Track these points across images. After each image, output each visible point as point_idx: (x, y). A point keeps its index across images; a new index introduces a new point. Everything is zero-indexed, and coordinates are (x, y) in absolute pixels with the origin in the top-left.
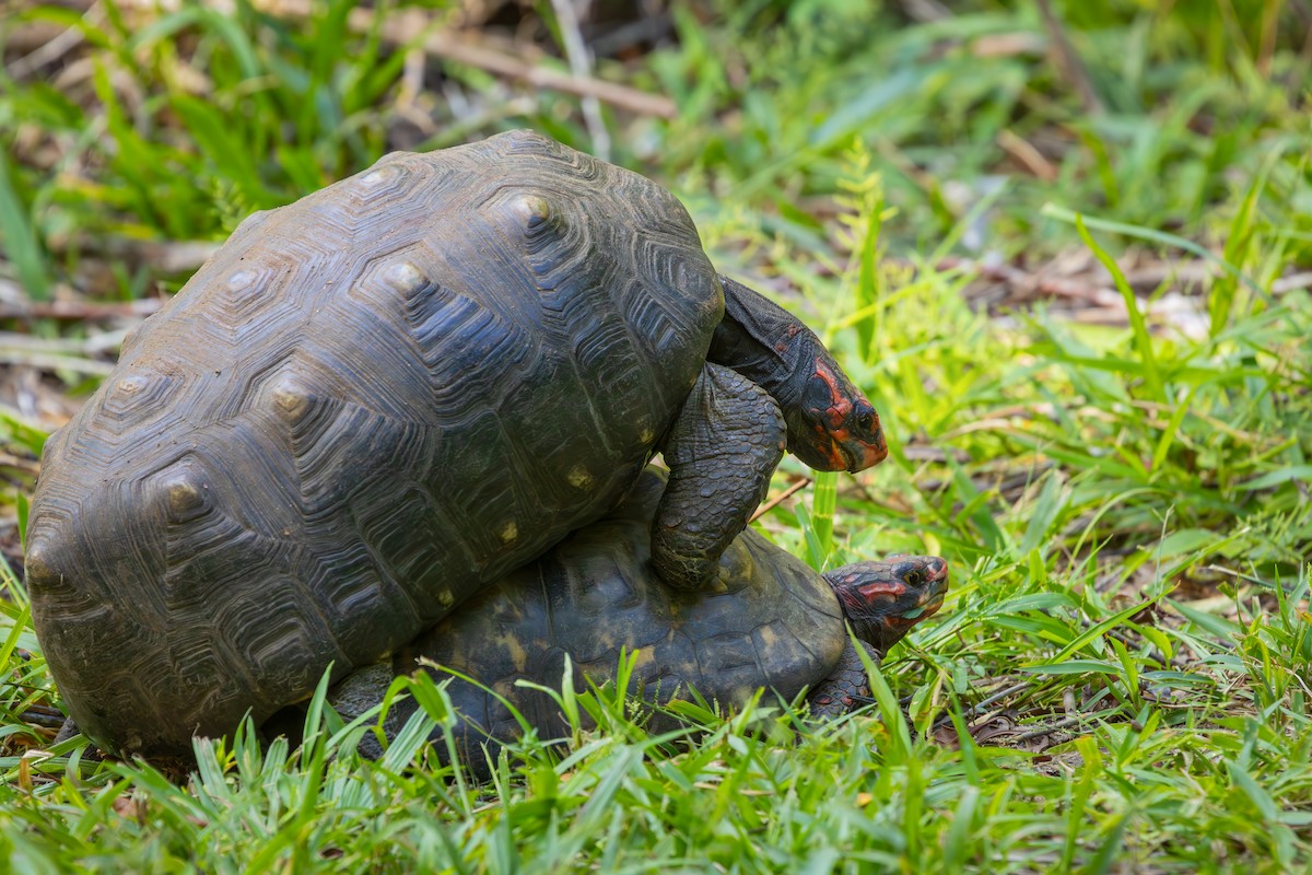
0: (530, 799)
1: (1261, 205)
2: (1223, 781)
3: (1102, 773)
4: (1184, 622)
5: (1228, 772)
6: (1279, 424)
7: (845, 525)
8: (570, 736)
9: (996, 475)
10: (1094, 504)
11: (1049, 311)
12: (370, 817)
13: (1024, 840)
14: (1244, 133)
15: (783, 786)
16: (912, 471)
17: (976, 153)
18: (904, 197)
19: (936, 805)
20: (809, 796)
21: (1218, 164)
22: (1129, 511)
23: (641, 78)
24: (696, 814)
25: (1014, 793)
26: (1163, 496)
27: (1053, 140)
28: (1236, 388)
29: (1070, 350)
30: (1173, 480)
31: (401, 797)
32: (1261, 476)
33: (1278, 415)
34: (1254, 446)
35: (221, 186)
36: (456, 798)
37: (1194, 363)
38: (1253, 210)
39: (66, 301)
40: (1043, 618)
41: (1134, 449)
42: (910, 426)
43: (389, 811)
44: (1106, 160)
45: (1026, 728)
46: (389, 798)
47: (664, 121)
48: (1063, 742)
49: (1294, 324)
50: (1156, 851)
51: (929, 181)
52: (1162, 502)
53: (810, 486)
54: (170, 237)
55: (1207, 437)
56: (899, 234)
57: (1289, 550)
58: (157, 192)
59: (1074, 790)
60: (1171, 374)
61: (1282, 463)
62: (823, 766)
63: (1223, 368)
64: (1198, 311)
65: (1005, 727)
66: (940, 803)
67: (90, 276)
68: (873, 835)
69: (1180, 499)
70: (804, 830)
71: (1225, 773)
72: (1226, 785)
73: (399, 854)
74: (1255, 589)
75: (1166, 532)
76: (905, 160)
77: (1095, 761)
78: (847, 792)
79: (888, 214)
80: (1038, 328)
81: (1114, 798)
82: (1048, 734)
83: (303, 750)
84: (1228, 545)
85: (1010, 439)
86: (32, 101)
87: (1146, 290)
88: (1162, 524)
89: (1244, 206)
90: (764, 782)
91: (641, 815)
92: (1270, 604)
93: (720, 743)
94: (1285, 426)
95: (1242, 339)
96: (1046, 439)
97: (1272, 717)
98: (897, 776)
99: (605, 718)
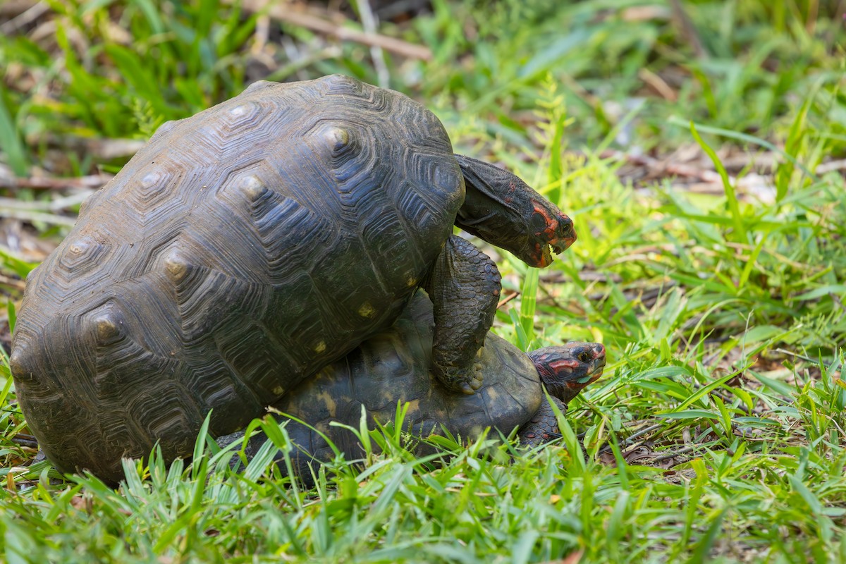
0: (339, 498)
1: (809, 117)
2: (786, 488)
3: (708, 483)
4: (760, 386)
5: (789, 482)
6: (821, 258)
7: (541, 322)
8: (365, 458)
9: (638, 290)
10: (702, 309)
11: (673, 184)
12: (237, 509)
13: (659, 525)
14: (798, 70)
15: (503, 491)
16: (584, 288)
17: (625, 83)
18: (579, 111)
19: (601, 503)
20: (519, 496)
21: (781, 91)
22: (725, 313)
23: (409, 34)
24: (447, 508)
25: (652, 495)
26: (746, 304)
27: (676, 76)
28: (793, 235)
29: (687, 210)
30: (752, 294)
31: (257, 497)
32: (809, 291)
33: (820, 252)
34: (805, 272)
35: (139, 104)
36: (292, 497)
37: (766, 218)
38: (804, 121)
39: (38, 177)
40: (670, 383)
41: (728, 274)
42: (583, 259)
43: (249, 506)
44: (709, 88)
45: (659, 453)
46: (249, 498)
47: (424, 62)
48: (683, 462)
49: (831, 194)
50: (743, 532)
51: (595, 101)
52: (746, 308)
53: (519, 297)
54: (105, 135)
55: (775, 266)
56: (576, 135)
57: (828, 339)
58: (97, 107)
59: (690, 493)
60: (751, 225)
61: (823, 283)
62: (529, 477)
63: (784, 222)
64: (768, 185)
65: (645, 453)
66: (603, 502)
67: (55, 161)
68: (561, 521)
69: (757, 306)
70: (516, 518)
71: (787, 483)
72: (788, 490)
73: (256, 533)
74: (806, 364)
75: (749, 327)
76: (580, 87)
77: (703, 475)
78: (544, 494)
79: (569, 122)
80: (666, 196)
81: (716, 499)
82: (673, 457)
83: (193, 466)
84: (788, 336)
85: (647, 267)
86: (16, 48)
87: (735, 171)
88: (746, 322)
89: (798, 118)
90: (490, 487)
91: (411, 509)
92: (816, 374)
93: (462, 462)
94: (825, 259)
95: (797, 203)
96: (670, 268)
97: (817, 446)
98: (576, 484)
99: (387, 447)
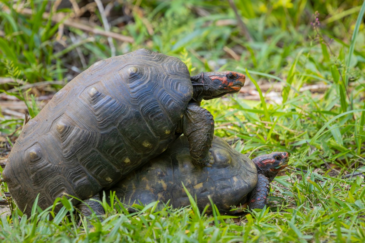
0: (94, 232)
1: (297, 67)
3: (253, 225)
4: (276, 183)
6: (302, 127)
8: (105, 214)
10: (250, 150)
11: (238, 96)
12: (50, 237)
14: (292, 47)
15: (165, 228)
17: (218, 52)
18: (198, 65)
20: (172, 230)
21: (285, 56)
22: (260, 152)
23: (124, 32)
24: (140, 236)
25: (229, 230)
26: (270, 147)
27: (240, 50)
28: (290, 118)
29: (244, 107)
30: (272, 143)
31: (58, 231)
32: (297, 142)
33: (302, 125)
34: (295, 134)
35: (8, 62)
36: (73, 231)
37: (278, 110)
38: (294, 69)
41: (262, 134)
43: (55, 235)
44: (254, 55)
46: (55, 232)
47: (130, 44)
49: (306, 100)
51: (204, 60)
52: (270, 149)
55: (282, 131)
57: (305, 163)
59: (245, 229)
60: (272, 114)
61: (303, 138)
62: (176, 222)
63: (286, 112)
64: (279, 96)
66: (208, 233)
68: (190, 241)
69: (274, 148)
70: (170, 240)
71: (287, 225)
72: (288, 228)
74: (295, 173)
76: (198, 54)
77: (251, 221)
78: (183, 230)
79: (193, 69)
80: (235, 101)
81: (257, 231)
83: (31, 218)
85: (227, 132)
87: (265, 91)
89: (292, 67)
91: (125, 236)
92: (300, 178)
94: (304, 128)
95: (292, 104)
96: (237, 132)
97: (300, 209)
98: (196, 225)
